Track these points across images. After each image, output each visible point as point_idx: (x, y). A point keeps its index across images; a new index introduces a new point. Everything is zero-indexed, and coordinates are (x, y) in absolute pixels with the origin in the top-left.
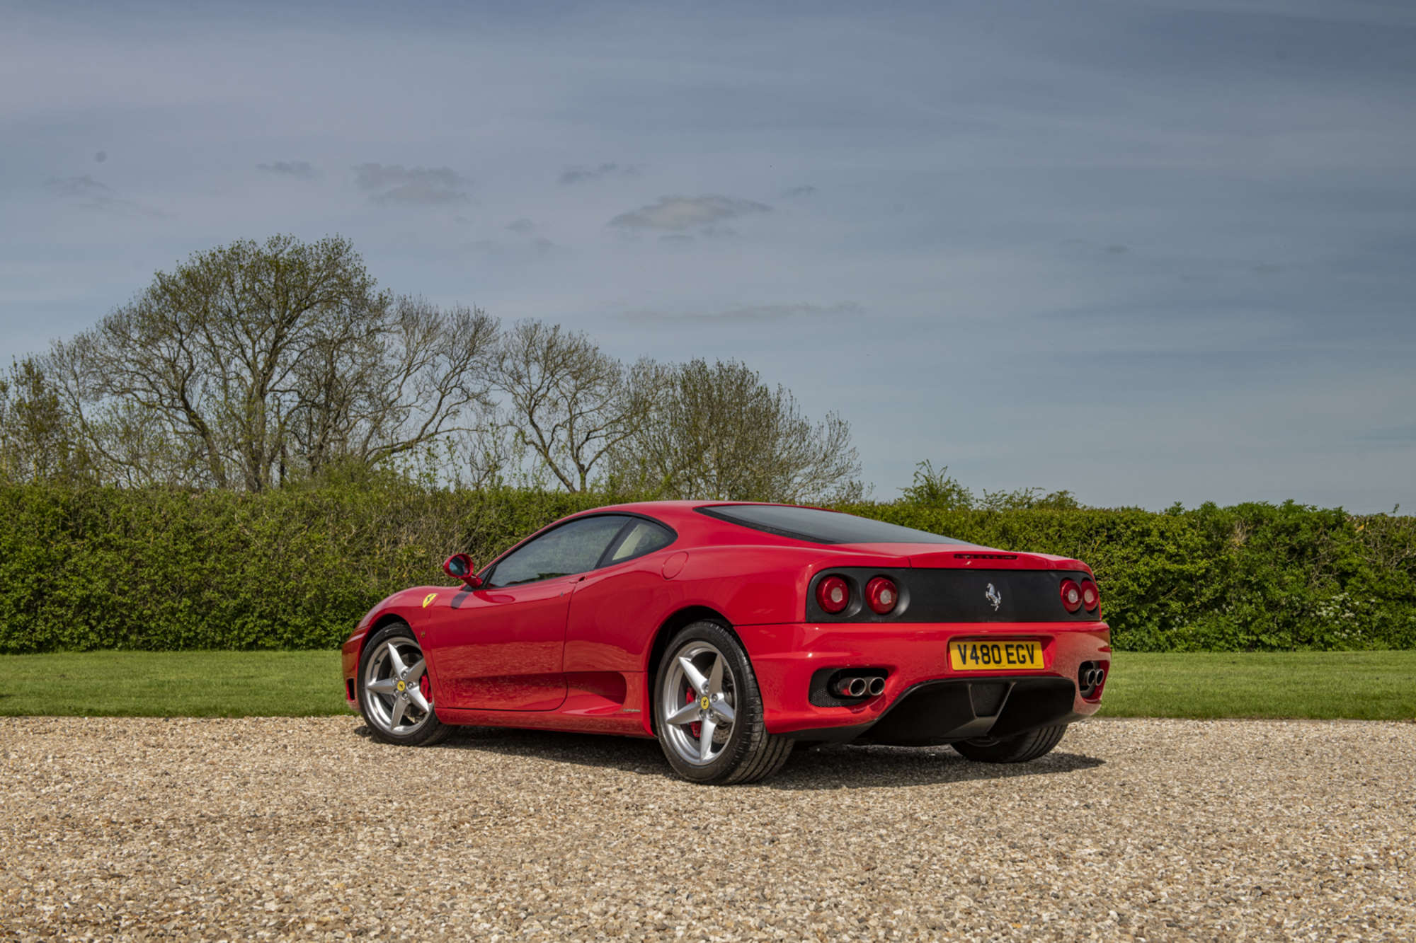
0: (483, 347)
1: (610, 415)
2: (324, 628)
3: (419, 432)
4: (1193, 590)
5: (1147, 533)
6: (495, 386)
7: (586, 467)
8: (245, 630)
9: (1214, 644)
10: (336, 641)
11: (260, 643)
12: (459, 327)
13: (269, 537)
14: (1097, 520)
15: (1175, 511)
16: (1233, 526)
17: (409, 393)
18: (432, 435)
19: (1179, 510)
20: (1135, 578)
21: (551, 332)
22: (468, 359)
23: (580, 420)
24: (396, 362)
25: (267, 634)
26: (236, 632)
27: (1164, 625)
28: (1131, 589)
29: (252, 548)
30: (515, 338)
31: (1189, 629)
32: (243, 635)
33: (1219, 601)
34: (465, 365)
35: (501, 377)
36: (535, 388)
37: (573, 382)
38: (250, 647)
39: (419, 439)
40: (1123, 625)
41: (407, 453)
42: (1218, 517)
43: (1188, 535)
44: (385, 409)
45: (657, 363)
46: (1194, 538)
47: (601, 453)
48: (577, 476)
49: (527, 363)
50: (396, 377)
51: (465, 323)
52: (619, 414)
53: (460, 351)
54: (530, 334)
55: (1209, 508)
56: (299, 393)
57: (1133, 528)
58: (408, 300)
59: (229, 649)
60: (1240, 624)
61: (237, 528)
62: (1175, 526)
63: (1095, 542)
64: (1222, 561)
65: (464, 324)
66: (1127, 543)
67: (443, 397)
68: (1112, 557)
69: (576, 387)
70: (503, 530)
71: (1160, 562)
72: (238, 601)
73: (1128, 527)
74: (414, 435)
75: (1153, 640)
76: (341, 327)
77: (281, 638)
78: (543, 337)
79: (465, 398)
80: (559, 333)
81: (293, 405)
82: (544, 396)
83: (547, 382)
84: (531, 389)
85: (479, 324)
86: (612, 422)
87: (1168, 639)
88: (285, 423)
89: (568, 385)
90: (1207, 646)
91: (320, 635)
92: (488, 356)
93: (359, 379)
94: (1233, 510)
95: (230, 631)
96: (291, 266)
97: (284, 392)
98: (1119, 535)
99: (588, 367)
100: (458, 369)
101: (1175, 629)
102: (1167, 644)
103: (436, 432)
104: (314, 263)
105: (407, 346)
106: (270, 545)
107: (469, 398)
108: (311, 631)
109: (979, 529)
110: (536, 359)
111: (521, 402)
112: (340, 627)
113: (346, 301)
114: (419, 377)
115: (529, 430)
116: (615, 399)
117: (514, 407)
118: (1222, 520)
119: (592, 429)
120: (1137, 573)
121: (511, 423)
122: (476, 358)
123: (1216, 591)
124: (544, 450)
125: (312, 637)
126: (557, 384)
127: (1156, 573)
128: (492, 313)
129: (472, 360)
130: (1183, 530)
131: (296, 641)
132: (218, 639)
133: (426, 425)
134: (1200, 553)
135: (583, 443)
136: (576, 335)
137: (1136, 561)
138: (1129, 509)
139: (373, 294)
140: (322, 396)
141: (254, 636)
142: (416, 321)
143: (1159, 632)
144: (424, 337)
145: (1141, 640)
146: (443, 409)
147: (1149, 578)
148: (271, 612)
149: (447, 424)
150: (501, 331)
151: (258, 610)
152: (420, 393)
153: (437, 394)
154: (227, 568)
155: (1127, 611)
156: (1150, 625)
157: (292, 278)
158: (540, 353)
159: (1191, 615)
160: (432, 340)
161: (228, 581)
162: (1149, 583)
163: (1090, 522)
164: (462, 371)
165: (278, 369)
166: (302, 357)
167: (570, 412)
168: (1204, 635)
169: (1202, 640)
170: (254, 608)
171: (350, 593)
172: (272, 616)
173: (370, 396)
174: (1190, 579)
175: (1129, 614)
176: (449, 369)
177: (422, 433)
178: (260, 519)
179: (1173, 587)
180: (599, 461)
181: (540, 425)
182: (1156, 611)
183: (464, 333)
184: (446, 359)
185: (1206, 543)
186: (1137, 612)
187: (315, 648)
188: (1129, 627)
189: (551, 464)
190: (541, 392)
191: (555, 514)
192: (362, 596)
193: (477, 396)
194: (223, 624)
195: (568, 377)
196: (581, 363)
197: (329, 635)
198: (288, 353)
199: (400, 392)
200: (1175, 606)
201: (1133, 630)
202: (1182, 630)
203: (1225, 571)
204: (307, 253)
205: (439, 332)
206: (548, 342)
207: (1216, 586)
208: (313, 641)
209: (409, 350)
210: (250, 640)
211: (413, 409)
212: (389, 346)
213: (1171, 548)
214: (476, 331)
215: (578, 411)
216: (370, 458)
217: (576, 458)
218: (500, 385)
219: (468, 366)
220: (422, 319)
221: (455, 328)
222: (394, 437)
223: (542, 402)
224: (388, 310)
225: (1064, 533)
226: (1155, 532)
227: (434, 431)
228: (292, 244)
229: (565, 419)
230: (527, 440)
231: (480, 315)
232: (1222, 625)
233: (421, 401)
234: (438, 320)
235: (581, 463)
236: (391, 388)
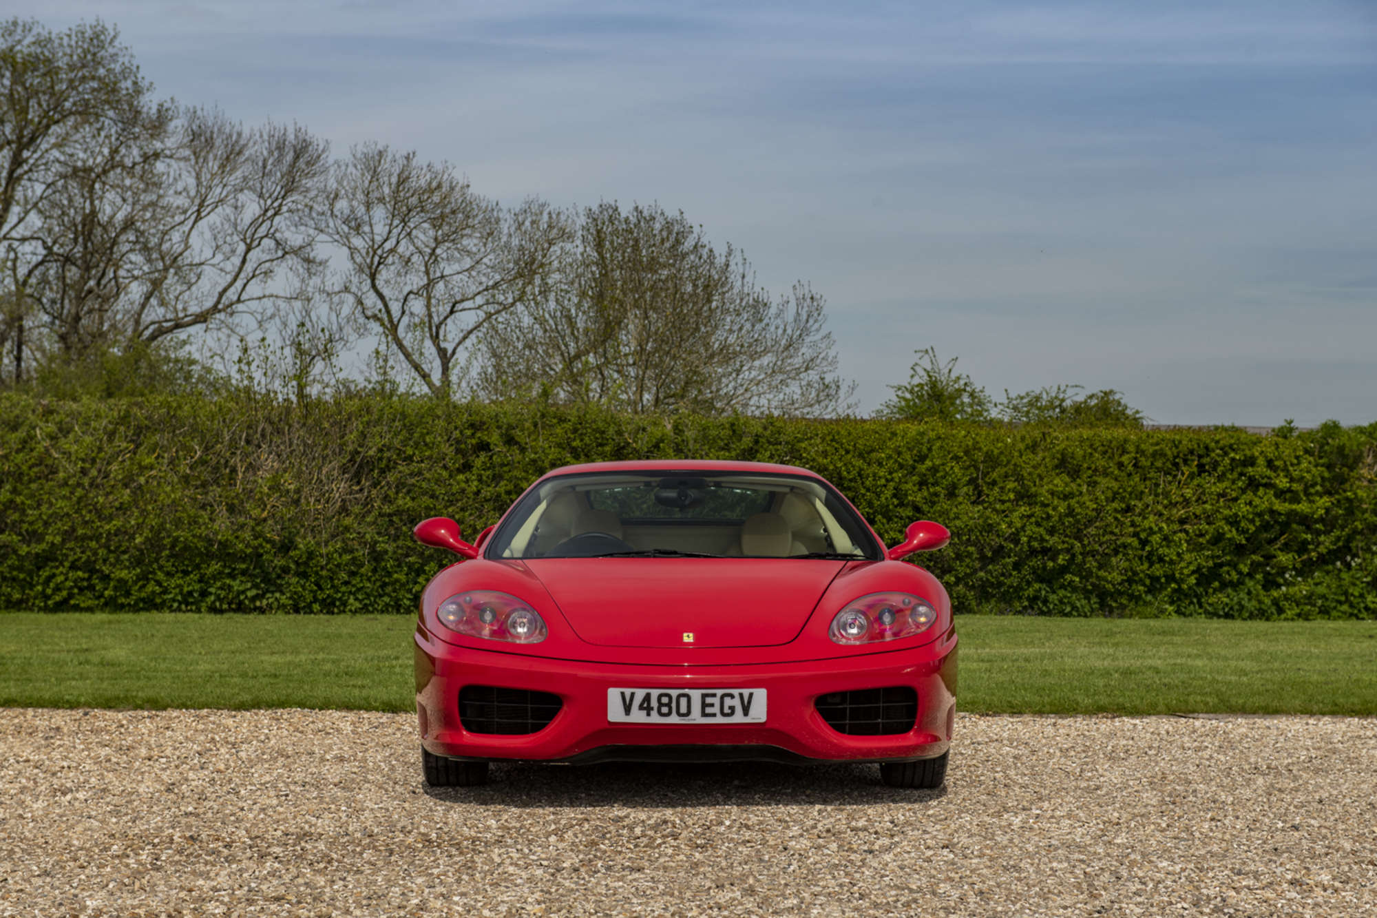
0: (309, 183)
1: (484, 279)
2: (159, 583)
3: (215, 299)
4: (1309, 537)
5: (1251, 461)
6: (322, 237)
7: (450, 352)
8: (52, 585)
9: (1335, 608)
10: (174, 600)
11: (72, 602)
12: (271, 153)
13: (83, 461)
14: (1186, 445)
15: (1285, 432)
16: (1362, 452)
17: (200, 245)
18: (231, 305)
19: (1291, 430)
20: (1234, 522)
21: (401, 162)
22: (283, 198)
23: (441, 285)
24: (181, 201)
25: (81, 590)
26: (40, 588)
27: (1270, 584)
28: (1228, 536)
29: (61, 475)
30: (351, 169)
31: (1302, 588)
32: (49, 591)
33: (1343, 552)
34: (280, 205)
35: (331, 224)
36: (378, 239)
37: (431, 233)
38: (62, 606)
39: (215, 309)
40: (1216, 584)
41: (199, 327)
42: (1344, 440)
43: (1304, 465)
44: (166, 269)
45: (551, 208)
46: (1309, 469)
47: (470, 332)
48: (437, 363)
49: (368, 206)
50: (182, 223)
51: (280, 147)
52: (498, 277)
53: (273, 186)
54: (373, 164)
55: (1332, 429)
56: (44, 243)
57: (1232, 455)
58: (199, 113)
59: (31, 610)
60: (1368, 583)
61: (40, 448)
62: (1287, 452)
63: (1183, 474)
64: (1347, 499)
65: (278, 148)
66: (1224, 474)
67: (249, 249)
68: (1203, 493)
69: (436, 239)
70: (400, 452)
71: (1265, 500)
72: (44, 546)
73: (1226, 454)
74: (209, 304)
75: (1254, 603)
76: (106, 151)
77: (102, 596)
78: (389, 167)
79: (280, 253)
80: (414, 163)
81: (35, 260)
82: (392, 251)
83: (395, 231)
84: (373, 240)
85: (301, 149)
86: (486, 289)
87: (1275, 602)
88: (25, 283)
89: (424, 235)
90: (1325, 612)
91: (153, 592)
92: (313, 194)
93: (129, 224)
94: (1361, 430)
95: (32, 587)
96: (32, 63)
97: (23, 240)
98: (1215, 465)
99: (453, 212)
100: (269, 214)
101: (1284, 588)
102: (1273, 609)
103: (239, 301)
104: (66, 59)
105: (198, 177)
106: (84, 472)
107: (286, 253)
108: (144, 586)
109: (1031, 456)
110: (381, 200)
111: (359, 260)
112: (180, 582)
113: (111, 113)
114: (218, 224)
115: (371, 300)
116: (492, 256)
117: (350, 265)
118: (1348, 444)
119: (458, 298)
120: (1236, 515)
121: (347, 289)
122: (295, 197)
123: (1338, 538)
124: (392, 329)
125: (143, 595)
126: (409, 234)
127: (1260, 515)
128: (317, 134)
129: (290, 199)
130: (1297, 457)
131: (122, 600)
132: (17, 596)
133: (225, 290)
134: (1318, 488)
135: (446, 318)
136: (438, 167)
137: (1235, 499)
138: (1225, 429)
139: (149, 103)
140: (79, 248)
141: (65, 593)
142: (210, 143)
143: (1262, 592)
144: (222, 166)
145: (1239, 603)
146: (249, 267)
147: (1252, 521)
148: (88, 561)
149: (254, 289)
150: (331, 161)
151: (71, 559)
152: (217, 247)
153: (242, 247)
154: (28, 502)
155: (1221, 565)
156: (1250, 583)
157: (33, 80)
158: (386, 190)
159: (1304, 571)
160: (233, 170)
161: (30, 519)
162: (1252, 528)
163: (1177, 447)
164: (276, 214)
165: (16, 210)
166: (50, 191)
167: (427, 273)
168: (1324, 597)
169: (1320, 602)
170: (66, 556)
171: (194, 536)
172: (90, 568)
173: (146, 249)
174: (1306, 521)
175: (1226, 569)
176: (258, 212)
177: (218, 302)
178: (71, 436)
179: (1282, 534)
180: (468, 343)
181: (386, 292)
182: (1259, 564)
183: (279, 161)
184: (254, 197)
185: (1326, 475)
186: (1235, 566)
187: (147, 610)
188: (1224, 586)
189: (401, 346)
190: (388, 246)
191: (469, 432)
192: (210, 542)
193: (296, 252)
194: (22, 576)
195: (426, 225)
196: (445, 206)
197: (165, 591)
198: (28, 184)
199: (186, 244)
200: (1284, 558)
201: (1230, 590)
202: (1292, 590)
203: (1350, 512)
204: (56, 44)
205: (242, 158)
206: (399, 175)
207: (1337, 533)
208: (143, 600)
209: (199, 184)
210: (57, 598)
211: (207, 269)
212: (175, 179)
213: (1282, 482)
214: (297, 157)
215: (438, 274)
216: (147, 333)
217: (435, 338)
218: (330, 235)
219: (284, 209)
220: (218, 142)
221: (265, 153)
222: (180, 307)
223: (390, 260)
224: (171, 126)
225: (1144, 462)
226: (1261, 461)
227: (235, 298)
228: (34, 32)
229: (422, 283)
230: (369, 313)
231: (301, 137)
232: (1346, 582)
233: (219, 257)
234: (242, 142)
235: (443, 345)
236: (176, 236)
